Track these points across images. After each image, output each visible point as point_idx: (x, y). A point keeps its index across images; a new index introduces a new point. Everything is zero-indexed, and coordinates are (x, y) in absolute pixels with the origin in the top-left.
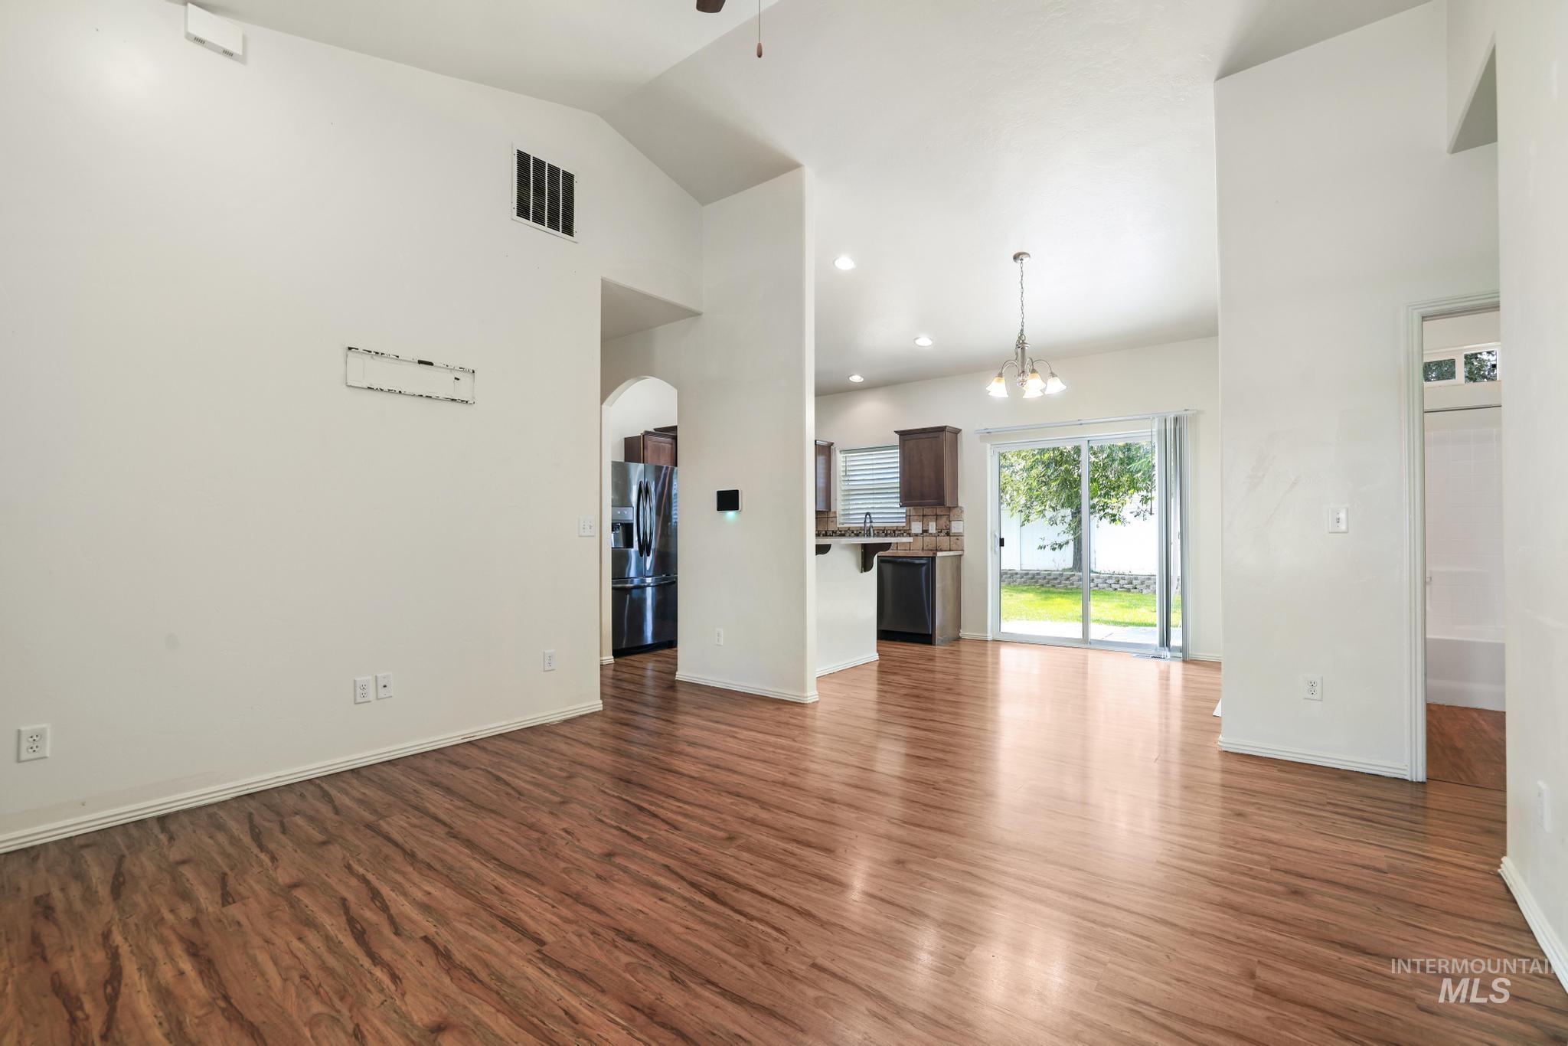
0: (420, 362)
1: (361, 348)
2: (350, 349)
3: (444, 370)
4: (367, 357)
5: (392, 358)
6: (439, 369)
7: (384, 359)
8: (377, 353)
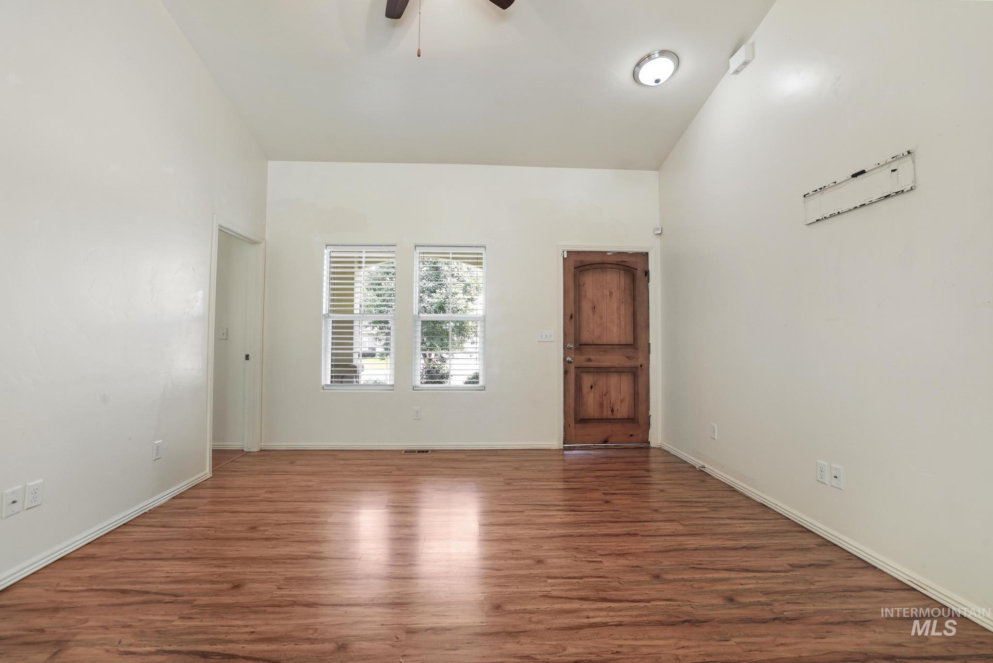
0: (854, 176)
1: (810, 191)
2: (805, 196)
3: (879, 170)
4: (818, 195)
5: (832, 186)
6: (874, 172)
7: (829, 190)
8: (821, 189)
